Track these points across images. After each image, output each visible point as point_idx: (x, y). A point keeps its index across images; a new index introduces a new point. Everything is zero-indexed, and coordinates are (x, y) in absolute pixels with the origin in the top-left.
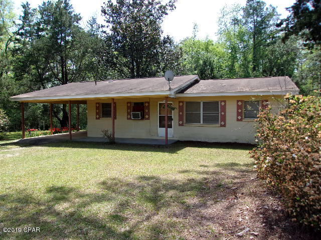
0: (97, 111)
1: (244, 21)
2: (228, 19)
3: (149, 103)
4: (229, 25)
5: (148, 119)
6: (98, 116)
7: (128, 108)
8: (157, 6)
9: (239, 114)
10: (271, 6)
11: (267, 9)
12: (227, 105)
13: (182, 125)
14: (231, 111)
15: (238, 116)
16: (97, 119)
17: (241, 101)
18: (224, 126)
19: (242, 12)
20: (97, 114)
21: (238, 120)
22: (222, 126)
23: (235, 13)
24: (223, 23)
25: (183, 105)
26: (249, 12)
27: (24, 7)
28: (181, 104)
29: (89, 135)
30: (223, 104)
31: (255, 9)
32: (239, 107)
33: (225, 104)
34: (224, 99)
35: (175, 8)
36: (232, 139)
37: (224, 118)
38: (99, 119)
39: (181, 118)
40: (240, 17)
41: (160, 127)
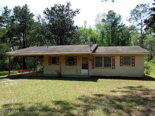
0: (49, 61)
1: (107, 21)
2: (100, 20)
3: (76, 57)
4: (100, 22)
5: (76, 65)
6: (49, 64)
7: (66, 59)
8: (71, 12)
9: (121, 63)
10: (119, 15)
11: (117, 16)
12: (115, 59)
13: (93, 68)
14: (117, 61)
15: (120, 64)
16: (49, 65)
17: (122, 57)
18: (114, 68)
19: (106, 17)
20: (49, 62)
21: (121, 65)
22: (113, 68)
23: (103, 17)
24: (98, 21)
25: (94, 58)
26: (109, 17)
27: (5, 8)
28: (93, 58)
29: (44, 73)
30: (114, 58)
31: (112, 16)
32: (121, 59)
33: (115, 58)
34: (114, 56)
35: (80, 13)
36: (118, 74)
37: (114, 65)
38: (50, 65)
39: (93, 64)
40: (105, 19)
41: (82, 69)
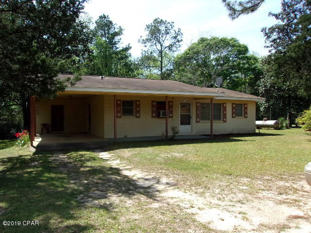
0: (119, 109)
3: (172, 102)
5: (173, 117)
6: (119, 115)
7: (154, 106)
9: (233, 113)
12: (227, 106)
13: (199, 122)
17: (235, 104)
18: (226, 121)
21: (233, 117)
28: (198, 104)
32: (233, 108)
34: (225, 102)
37: (225, 116)
39: (197, 116)
41: (181, 124)
